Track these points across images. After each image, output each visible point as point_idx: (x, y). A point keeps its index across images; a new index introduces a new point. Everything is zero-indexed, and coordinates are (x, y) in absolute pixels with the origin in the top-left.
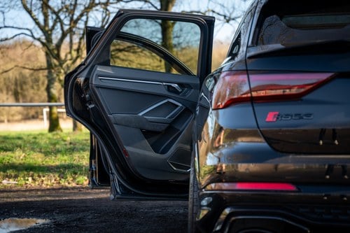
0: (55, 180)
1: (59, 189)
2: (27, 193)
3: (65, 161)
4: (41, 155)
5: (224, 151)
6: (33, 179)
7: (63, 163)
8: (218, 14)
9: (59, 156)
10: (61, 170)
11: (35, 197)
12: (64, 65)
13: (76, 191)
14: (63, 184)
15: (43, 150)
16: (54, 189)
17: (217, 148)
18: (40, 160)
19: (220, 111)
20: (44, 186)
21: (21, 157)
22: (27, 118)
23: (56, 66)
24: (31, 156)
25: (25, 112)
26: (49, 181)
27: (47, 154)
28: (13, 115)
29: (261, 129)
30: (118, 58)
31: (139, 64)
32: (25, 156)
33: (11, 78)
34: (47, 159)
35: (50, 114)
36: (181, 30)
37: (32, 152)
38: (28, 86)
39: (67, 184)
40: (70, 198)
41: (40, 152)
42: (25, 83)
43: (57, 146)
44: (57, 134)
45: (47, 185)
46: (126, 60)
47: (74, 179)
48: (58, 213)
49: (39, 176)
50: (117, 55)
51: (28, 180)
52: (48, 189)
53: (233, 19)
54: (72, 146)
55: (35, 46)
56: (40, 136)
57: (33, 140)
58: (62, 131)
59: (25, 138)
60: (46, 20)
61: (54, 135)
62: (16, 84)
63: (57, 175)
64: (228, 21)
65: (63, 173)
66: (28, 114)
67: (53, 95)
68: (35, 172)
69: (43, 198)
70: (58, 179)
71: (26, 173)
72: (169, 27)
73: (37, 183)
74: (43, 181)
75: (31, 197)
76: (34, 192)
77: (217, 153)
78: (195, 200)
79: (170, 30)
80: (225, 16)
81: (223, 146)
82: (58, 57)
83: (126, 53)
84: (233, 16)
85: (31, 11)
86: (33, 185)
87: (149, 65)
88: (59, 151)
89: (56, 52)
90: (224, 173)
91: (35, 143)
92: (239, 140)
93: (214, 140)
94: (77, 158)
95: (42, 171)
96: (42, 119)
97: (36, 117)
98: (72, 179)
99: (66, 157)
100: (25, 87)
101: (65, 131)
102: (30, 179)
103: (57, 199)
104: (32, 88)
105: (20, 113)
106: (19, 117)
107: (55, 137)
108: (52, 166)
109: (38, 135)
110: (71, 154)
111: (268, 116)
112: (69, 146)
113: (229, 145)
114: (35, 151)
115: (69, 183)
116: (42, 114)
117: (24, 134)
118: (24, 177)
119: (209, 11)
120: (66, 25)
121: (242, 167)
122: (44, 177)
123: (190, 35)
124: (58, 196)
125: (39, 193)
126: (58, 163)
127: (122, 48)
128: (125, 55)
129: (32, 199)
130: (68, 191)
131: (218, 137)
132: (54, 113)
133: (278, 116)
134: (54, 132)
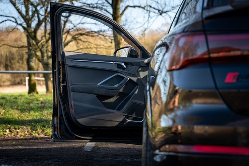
0: (28, 132)
1: (31, 139)
2: (4, 143)
3: (37, 116)
4: (17, 112)
5: (179, 113)
6: (10, 131)
7: (35, 117)
8: (154, 8)
9: (32, 113)
10: (33, 123)
11: (10, 145)
12: (39, 44)
13: (44, 140)
14: (34, 134)
15: (19, 108)
16: (26, 139)
17: (172, 110)
18: (17, 115)
19: (175, 73)
20: (19, 136)
21: (2, 113)
22: (14, 84)
23: (33, 45)
24: (10, 112)
25: (13, 80)
26: (23, 132)
27: (22, 110)
28: (4, 82)
29: (220, 90)
30: (80, 40)
31: (95, 45)
32: (5, 113)
33: (3, 55)
34: (23, 115)
35: (30, 81)
36: (127, 21)
37: (10, 109)
38: (15, 61)
39: (37, 135)
40: (38, 147)
41: (17, 109)
42: (13, 59)
43: (31, 105)
44: (33, 95)
45: (21, 135)
46: (86, 42)
47: (43, 131)
48: (26, 161)
49: (15, 129)
50: (79, 38)
51: (6, 131)
52: (22, 139)
53: (165, 13)
54: (43, 104)
55: (18, 29)
56: (20, 97)
57: (14, 100)
58: (37, 93)
59: (8, 98)
60: (27, 12)
61: (31, 96)
62: (7, 60)
63: (29, 128)
64: (161, 14)
65: (34, 126)
66: (15, 81)
67: (32, 67)
68: (12, 125)
69: (17, 147)
70: (30, 131)
71: (5, 126)
72: (118, 17)
73: (13, 134)
74: (18, 132)
75: (7, 145)
76: (9, 142)
77: (172, 115)
78: (148, 159)
79: (119, 19)
80: (159, 11)
81: (178, 107)
82: (35, 38)
83: (86, 37)
84: (165, 10)
85: (15, 3)
86: (10, 135)
87: (103, 45)
88: (32, 109)
89: (33, 34)
90: (180, 133)
91: (14, 102)
92: (194, 101)
93: (168, 103)
94: (46, 114)
95: (18, 124)
96: (25, 85)
97: (21, 83)
98: (41, 131)
99: (37, 114)
100: (13, 62)
101: (40, 93)
102: (8, 130)
103: (28, 147)
104: (19, 62)
105: (9, 80)
106: (8, 83)
107: (31, 98)
108: (26, 120)
109: (19, 96)
110: (41, 111)
111: (228, 77)
112: (40, 105)
113: (184, 106)
114: (13, 109)
115: (39, 134)
116: (25, 81)
117: (8, 95)
118: (3, 129)
119: (147, 6)
120: (42, 16)
121: (198, 129)
122: (19, 129)
123: (133, 24)
124: (28, 145)
125: (14, 142)
126: (30, 118)
127: (83, 33)
128: (85, 38)
129: (7, 148)
130: (37, 141)
131: (173, 100)
132: (33, 80)
133: (238, 77)
134: (32, 94)
